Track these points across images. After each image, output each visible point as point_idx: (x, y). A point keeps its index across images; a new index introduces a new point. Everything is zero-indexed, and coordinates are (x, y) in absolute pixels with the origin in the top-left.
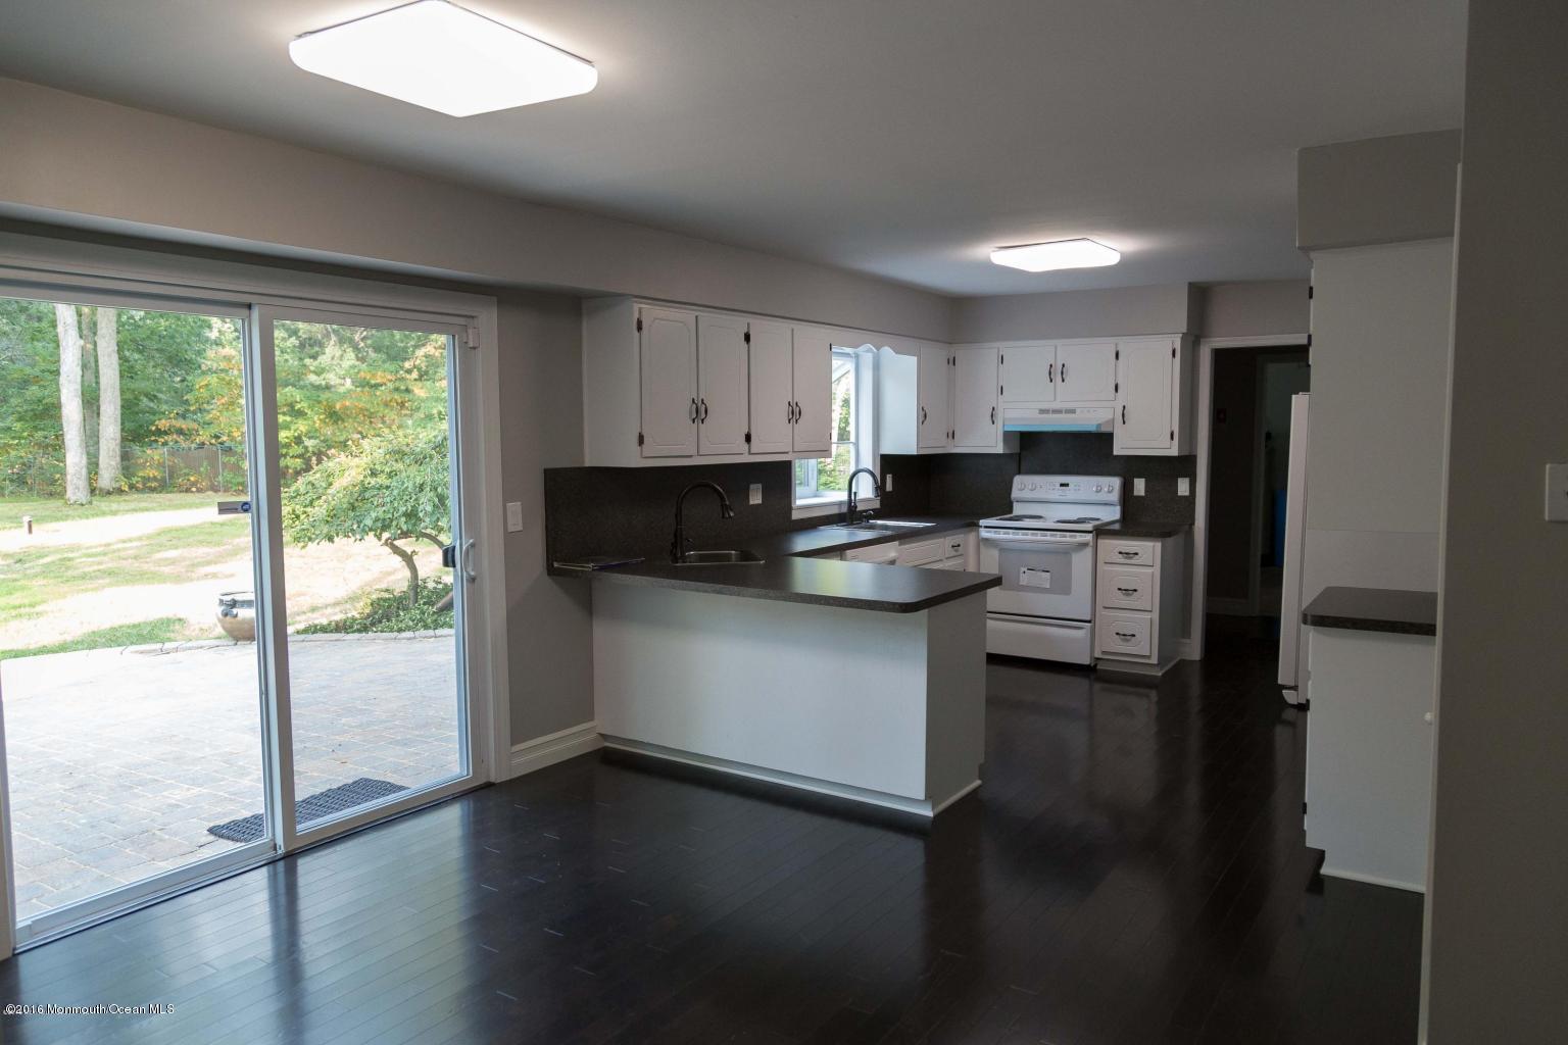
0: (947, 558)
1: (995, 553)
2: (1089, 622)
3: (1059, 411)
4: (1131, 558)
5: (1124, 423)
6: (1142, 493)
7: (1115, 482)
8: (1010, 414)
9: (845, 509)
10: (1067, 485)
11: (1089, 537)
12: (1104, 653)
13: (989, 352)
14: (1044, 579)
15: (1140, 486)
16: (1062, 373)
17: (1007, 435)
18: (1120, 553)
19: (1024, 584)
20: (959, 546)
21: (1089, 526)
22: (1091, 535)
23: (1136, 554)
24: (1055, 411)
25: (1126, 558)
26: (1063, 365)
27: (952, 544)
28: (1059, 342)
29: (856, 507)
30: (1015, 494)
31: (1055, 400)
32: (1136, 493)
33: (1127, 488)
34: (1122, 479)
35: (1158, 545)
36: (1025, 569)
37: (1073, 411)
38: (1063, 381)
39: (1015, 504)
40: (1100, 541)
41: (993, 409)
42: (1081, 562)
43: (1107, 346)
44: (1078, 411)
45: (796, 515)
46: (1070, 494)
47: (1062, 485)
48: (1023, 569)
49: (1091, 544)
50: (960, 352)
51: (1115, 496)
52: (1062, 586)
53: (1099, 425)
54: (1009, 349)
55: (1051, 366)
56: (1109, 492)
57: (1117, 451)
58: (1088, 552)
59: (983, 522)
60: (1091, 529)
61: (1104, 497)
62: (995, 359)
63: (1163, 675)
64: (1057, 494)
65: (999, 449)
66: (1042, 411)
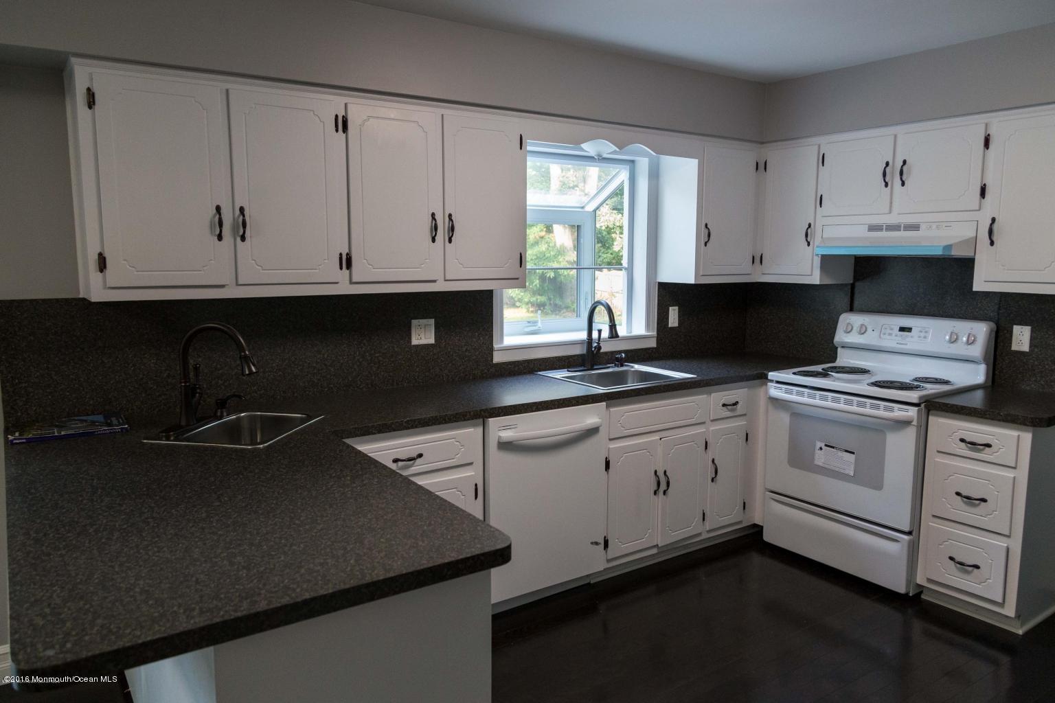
0: (712, 421)
1: (785, 418)
2: (910, 533)
3: (895, 228)
4: (979, 451)
5: (992, 243)
6: (1025, 347)
7: (981, 330)
8: (829, 233)
9: (578, 351)
10: (909, 330)
11: (912, 412)
12: (929, 580)
13: (807, 151)
14: (846, 463)
15: (1022, 338)
16: (901, 173)
17: (828, 262)
18: (962, 440)
19: (821, 464)
20: (736, 404)
21: (913, 396)
22: (916, 409)
23: (989, 446)
24: (891, 228)
25: (971, 449)
26: (905, 162)
27: (723, 401)
28: (900, 130)
29: (599, 348)
30: (840, 337)
31: (890, 212)
32: (1014, 347)
33: (1000, 339)
34: (993, 325)
35: (1027, 437)
36: (822, 445)
37: (915, 227)
38: (903, 184)
39: (840, 350)
40: (931, 418)
41: (810, 226)
42: (900, 447)
43: (973, 128)
44: (923, 227)
45: (498, 358)
46: (911, 342)
47: (902, 329)
48: (819, 444)
49: (915, 423)
50: (774, 154)
51: (977, 350)
52: (870, 476)
53: (949, 247)
54: (833, 144)
55: (887, 164)
56: (969, 343)
57: (979, 285)
58: (910, 434)
59: (772, 375)
60: (915, 401)
61: (960, 349)
62: (813, 159)
63: (1026, 634)
64: (893, 340)
65: (815, 279)
66: (873, 228)
